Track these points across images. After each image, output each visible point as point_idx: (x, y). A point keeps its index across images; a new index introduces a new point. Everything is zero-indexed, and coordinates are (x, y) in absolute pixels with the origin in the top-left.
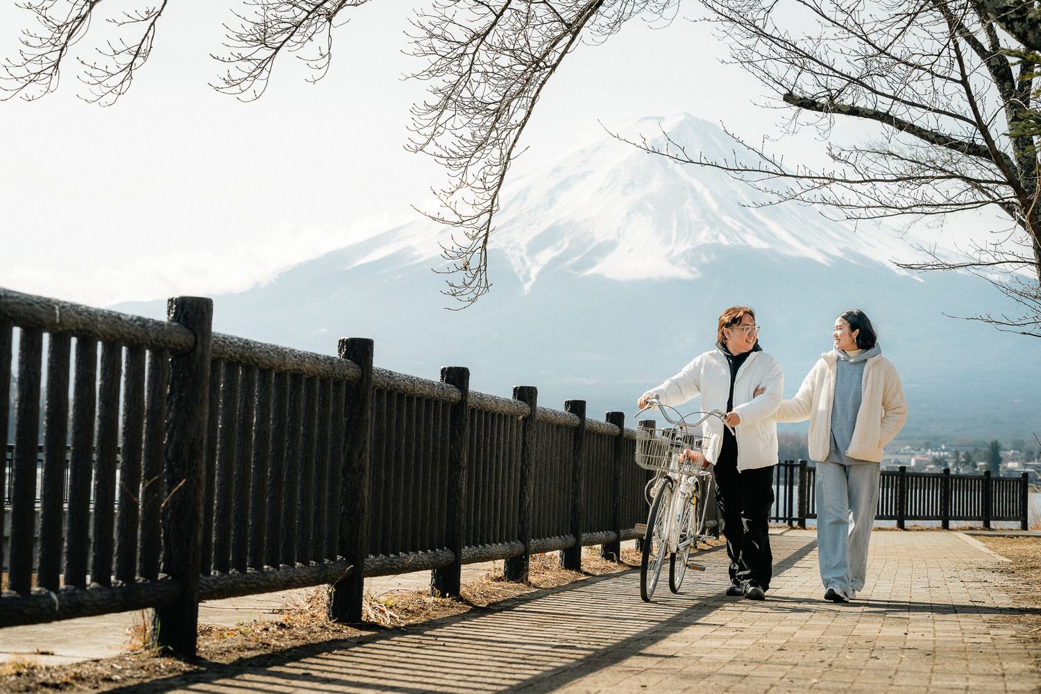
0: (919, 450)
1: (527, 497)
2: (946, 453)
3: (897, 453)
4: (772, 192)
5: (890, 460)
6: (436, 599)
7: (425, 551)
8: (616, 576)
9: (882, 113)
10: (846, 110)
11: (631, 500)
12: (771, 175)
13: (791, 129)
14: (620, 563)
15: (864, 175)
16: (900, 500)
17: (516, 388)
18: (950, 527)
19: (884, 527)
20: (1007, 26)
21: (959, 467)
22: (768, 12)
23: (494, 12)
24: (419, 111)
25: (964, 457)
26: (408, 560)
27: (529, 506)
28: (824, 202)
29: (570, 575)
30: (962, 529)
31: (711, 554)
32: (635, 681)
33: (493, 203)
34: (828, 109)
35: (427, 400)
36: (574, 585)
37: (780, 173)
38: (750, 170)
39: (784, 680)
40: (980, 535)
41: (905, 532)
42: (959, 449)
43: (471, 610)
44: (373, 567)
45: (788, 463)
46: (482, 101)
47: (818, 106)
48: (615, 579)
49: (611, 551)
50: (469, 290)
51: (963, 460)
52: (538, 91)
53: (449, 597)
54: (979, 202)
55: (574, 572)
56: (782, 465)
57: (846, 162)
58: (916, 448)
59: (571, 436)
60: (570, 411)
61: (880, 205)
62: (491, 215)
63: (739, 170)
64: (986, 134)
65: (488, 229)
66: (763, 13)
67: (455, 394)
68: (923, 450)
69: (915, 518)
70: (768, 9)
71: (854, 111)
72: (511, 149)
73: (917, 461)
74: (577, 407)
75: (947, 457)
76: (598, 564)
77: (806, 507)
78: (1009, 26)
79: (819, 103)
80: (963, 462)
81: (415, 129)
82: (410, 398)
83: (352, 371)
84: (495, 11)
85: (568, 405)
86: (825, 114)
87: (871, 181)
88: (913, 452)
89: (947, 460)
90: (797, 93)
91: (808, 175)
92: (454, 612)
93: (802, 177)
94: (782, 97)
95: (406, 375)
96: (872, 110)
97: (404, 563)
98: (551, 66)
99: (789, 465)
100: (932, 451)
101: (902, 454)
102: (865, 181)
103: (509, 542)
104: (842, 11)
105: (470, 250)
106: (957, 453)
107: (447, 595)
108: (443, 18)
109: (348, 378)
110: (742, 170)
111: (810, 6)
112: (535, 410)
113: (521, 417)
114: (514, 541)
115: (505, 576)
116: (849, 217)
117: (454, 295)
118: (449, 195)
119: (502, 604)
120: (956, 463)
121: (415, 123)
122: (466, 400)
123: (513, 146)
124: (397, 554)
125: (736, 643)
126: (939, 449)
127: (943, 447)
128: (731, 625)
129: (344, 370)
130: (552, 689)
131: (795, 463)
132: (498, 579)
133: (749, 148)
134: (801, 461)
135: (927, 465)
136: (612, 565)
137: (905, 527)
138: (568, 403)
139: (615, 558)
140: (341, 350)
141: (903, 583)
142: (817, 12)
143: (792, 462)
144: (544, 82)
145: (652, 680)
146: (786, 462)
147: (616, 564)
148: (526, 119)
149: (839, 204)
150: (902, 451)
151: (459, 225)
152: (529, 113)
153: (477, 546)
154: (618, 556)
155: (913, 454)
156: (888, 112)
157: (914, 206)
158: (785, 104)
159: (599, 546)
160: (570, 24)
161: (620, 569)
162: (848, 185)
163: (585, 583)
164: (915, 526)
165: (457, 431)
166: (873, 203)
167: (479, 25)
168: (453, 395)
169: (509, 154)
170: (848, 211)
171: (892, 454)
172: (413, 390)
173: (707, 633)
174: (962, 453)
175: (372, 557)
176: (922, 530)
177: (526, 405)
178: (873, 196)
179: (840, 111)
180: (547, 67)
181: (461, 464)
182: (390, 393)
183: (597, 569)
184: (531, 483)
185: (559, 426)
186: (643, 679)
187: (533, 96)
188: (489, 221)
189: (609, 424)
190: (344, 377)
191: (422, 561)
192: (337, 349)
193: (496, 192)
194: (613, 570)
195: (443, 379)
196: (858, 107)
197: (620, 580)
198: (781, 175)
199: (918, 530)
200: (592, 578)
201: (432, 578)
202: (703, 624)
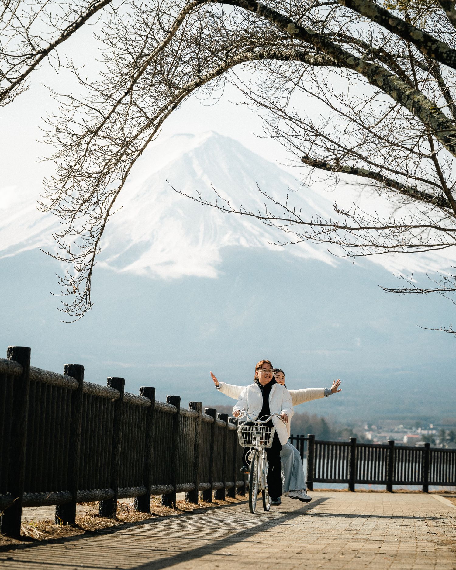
0: (411, 428)
1: (117, 457)
2: (434, 432)
3: (392, 431)
4: (292, 232)
5: (385, 437)
6: (60, 526)
7: (55, 492)
8: (176, 516)
9: (375, 173)
10: (348, 171)
11: (184, 463)
12: (292, 223)
13: (307, 183)
14: (176, 509)
15: (360, 224)
16: (389, 468)
17: (110, 378)
18: (430, 491)
19: (376, 490)
20: (450, 149)
21: (445, 444)
22: (291, 92)
23: (103, 116)
24: (48, 182)
25: (449, 435)
26: (46, 497)
27: (118, 463)
28: (332, 241)
29: (143, 516)
30: (439, 493)
31: (241, 505)
32: (212, 565)
33: (96, 246)
34: (335, 169)
35: (58, 388)
36: (147, 521)
37: (299, 221)
38: (277, 219)
39: (302, 565)
40: (452, 497)
41: (392, 494)
42: (445, 428)
43: (85, 534)
44: (26, 500)
45: (300, 437)
46: (88, 171)
47: (328, 166)
48: (176, 519)
49: (169, 500)
50: (78, 308)
51: (448, 438)
52: (130, 167)
53: (69, 524)
54: (443, 244)
55: (145, 514)
56: (295, 438)
57: (347, 215)
58: (409, 427)
59: (144, 413)
60: (144, 395)
61: (372, 244)
62: (94, 255)
63: (269, 218)
64: (449, 195)
65: (92, 265)
66: (286, 93)
67: (75, 384)
68: (414, 429)
69: (401, 483)
70: (290, 90)
71: (354, 171)
72: (110, 208)
73: (409, 438)
74: (149, 392)
75: (434, 435)
76: (160, 509)
77: (314, 473)
78: (452, 149)
79: (328, 164)
80: (448, 440)
81: (45, 195)
82: (49, 386)
83: (18, 369)
84: (103, 114)
85: (142, 391)
86: (333, 172)
87: (366, 228)
88: (405, 430)
89: (435, 438)
90: (312, 156)
91: (319, 223)
92: (73, 533)
93: (315, 225)
94: (301, 160)
95: (47, 371)
96: (367, 171)
97: (43, 499)
98: (140, 150)
99: (300, 439)
100: (422, 429)
101: (396, 432)
102: (361, 228)
103: (104, 489)
104: (346, 105)
105: (79, 279)
106: (443, 432)
107: (67, 523)
108: (67, 119)
109: (15, 374)
110: (272, 219)
111: (322, 100)
112: (123, 395)
113: (114, 400)
114: (107, 488)
115: (100, 513)
116: (349, 254)
117: (67, 311)
118: (60, 237)
119: (104, 530)
120: (443, 440)
121: (47, 192)
122: (81, 388)
123: (111, 206)
124: (39, 493)
125: (270, 550)
126: (428, 428)
127: (432, 426)
128: (264, 542)
129: (14, 368)
130: (163, 567)
131: (305, 437)
132: (96, 516)
133: (277, 203)
134: (310, 436)
135: (417, 442)
136: (171, 510)
137: (393, 491)
138: (142, 389)
139: (172, 505)
140: (9, 354)
141: (384, 523)
142: (328, 104)
143: (303, 436)
144: (134, 161)
145: (221, 564)
146: (298, 436)
147: (173, 509)
148: (120, 188)
149: (342, 243)
150: (396, 429)
151: (71, 261)
152: (123, 183)
153: (85, 491)
154: (175, 503)
155: (406, 432)
156: (380, 172)
157: (397, 246)
158: (302, 164)
159: (160, 497)
160: (152, 119)
161: (176, 513)
162: (349, 230)
163: (154, 520)
164: (401, 490)
165: (75, 409)
166: (367, 243)
167: (93, 124)
168: (74, 384)
169: (108, 211)
170: (348, 249)
171: (388, 432)
172: (51, 381)
173: (249, 546)
174: (447, 432)
175: (25, 494)
176: (407, 493)
177: (117, 391)
178: (367, 238)
179: (344, 171)
180: (137, 150)
181: (78, 432)
182: (38, 383)
183: (161, 512)
184: (120, 447)
185: (137, 406)
186: (216, 564)
187: (126, 171)
188: (93, 259)
189: (170, 405)
190: (13, 372)
191: (54, 498)
192: (6, 354)
193: (99, 239)
194: (172, 513)
195: (66, 373)
196: (357, 168)
197: (179, 519)
198: (299, 223)
199: (403, 493)
200: (158, 518)
201: (56, 512)
202: (245, 542)
